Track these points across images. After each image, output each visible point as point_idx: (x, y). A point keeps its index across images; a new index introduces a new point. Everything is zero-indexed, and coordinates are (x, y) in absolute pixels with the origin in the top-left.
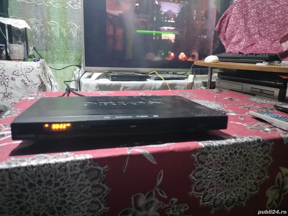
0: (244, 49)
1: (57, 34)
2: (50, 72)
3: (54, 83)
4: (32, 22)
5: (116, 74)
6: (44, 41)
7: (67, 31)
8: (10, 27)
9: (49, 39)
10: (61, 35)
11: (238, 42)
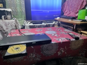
0: (67, 15)
1: (19, 11)
2: (18, 21)
3: (19, 24)
4: (12, 8)
5: (34, 22)
6: (16, 13)
7: (22, 10)
8: (7, 11)
9: (17, 12)
10: (20, 11)
11: (67, 12)
